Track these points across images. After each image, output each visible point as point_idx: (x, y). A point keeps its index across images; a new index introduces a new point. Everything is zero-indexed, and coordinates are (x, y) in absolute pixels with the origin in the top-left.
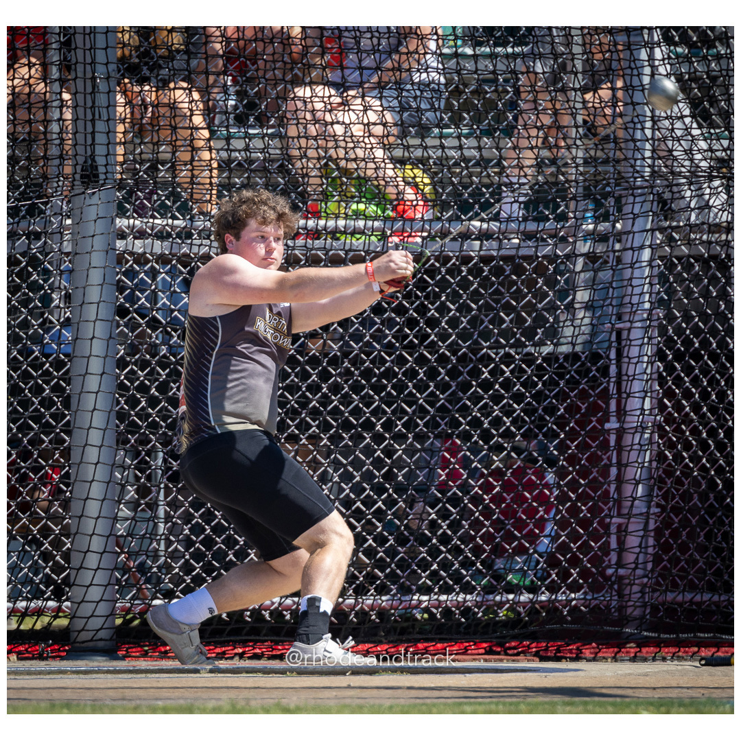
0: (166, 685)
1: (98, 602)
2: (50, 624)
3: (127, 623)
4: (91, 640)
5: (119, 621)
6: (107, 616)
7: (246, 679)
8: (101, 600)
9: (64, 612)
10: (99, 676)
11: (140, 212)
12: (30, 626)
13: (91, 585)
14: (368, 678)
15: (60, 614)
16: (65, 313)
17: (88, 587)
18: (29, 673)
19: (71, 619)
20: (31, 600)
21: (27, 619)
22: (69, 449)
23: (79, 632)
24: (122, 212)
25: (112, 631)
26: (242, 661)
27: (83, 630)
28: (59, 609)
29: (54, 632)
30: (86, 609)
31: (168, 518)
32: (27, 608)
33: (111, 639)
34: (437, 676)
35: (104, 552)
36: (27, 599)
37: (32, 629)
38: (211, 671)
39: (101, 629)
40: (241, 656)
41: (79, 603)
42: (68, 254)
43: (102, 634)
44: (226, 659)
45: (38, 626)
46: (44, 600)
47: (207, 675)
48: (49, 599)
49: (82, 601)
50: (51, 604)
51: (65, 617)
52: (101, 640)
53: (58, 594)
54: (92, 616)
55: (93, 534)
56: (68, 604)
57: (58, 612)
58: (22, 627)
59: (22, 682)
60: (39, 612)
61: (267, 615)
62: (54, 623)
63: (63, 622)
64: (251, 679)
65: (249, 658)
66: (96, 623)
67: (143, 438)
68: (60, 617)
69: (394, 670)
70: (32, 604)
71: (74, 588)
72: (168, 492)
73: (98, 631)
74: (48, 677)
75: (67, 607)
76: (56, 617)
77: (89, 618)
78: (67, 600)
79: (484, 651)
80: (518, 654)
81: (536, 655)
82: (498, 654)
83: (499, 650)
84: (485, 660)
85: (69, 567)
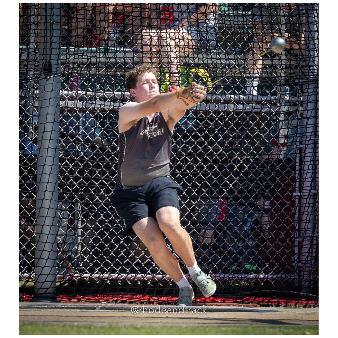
0: (79, 315)
1: (48, 275)
2: (25, 285)
3: (62, 285)
4: (45, 293)
5: (58, 284)
6: (52, 282)
7: (118, 313)
8: (49, 274)
9: (32, 279)
10: (47, 310)
11: (72, 87)
13: (45, 266)
15: (30, 280)
17: (43, 267)
19: (35, 283)
22: (35, 201)
23: (39, 289)
24: (63, 87)
25: (54, 289)
26: (116, 304)
27: (41, 288)
28: (29, 278)
29: (26, 288)
30: (42, 278)
33: (54, 293)
35: (51, 251)
38: (101, 309)
39: (50, 288)
40: (116, 301)
41: (39, 275)
43: (50, 290)
44: (109, 303)
47: (99, 310)
49: (40, 274)
51: (32, 281)
52: (49, 293)
53: (29, 271)
54: (45, 282)
56: (34, 275)
61: (129, 282)
62: (27, 284)
63: (31, 284)
64: (120, 313)
65: (120, 303)
66: (47, 285)
71: (37, 267)
73: (48, 289)
75: (33, 277)
76: (28, 281)
77: (44, 282)
78: (33, 273)
79: (233, 301)
80: (249, 303)
81: (258, 303)
82: (240, 303)
83: (239, 301)
84: (234, 306)
85: (34, 258)
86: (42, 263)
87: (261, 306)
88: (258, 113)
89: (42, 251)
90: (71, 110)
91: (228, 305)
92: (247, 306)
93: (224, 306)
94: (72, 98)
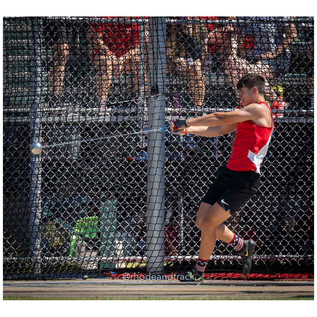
0: (184, 290)
1: (157, 257)
2: (138, 266)
3: (168, 265)
4: (155, 272)
5: (165, 265)
6: (161, 262)
7: (215, 288)
8: (158, 256)
9: (144, 261)
10: (157, 286)
11: (174, 106)
12: (131, 266)
13: (154, 250)
15: (143, 262)
16: (145, 144)
17: (153, 251)
18: (130, 285)
19: (147, 263)
20: (131, 256)
21: (129, 264)
22: (146, 197)
23: (150, 268)
24: (167, 106)
25: (163, 268)
26: (213, 281)
27: (151, 268)
28: (142, 260)
29: (140, 268)
30: (153, 260)
31: (184, 224)
32: (129, 259)
33: (162, 271)
35: (159, 237)
36: (129, 255)
37: (131, 268)
38: (201, 284)
39: (158, 267)
40: (213, 278)
41: (150, 257)
42: (146, 121)
43: (159, 269)
44: (207, 279)
45: (134, 267)
46: (136, 256)
47: (199, 286)
48: (138, 255)
49: (151, 257)
50: (139, 257)
51: (145, 263)
52: (158, 272)
53: (142, 254)
54: (155, 262)
55: (154, 230)
56: (146, 258)
57: (142, 261)
58: (128, 267)
59: (128, 288)
60: (134, 261)
61: (223, 262)
62: (140, 265)
63: (144, 265)
65: (216, 279)
66: (156, 265)
67: (175, 193)
68: (143, 263)
69: (273, 285)
70: (131, 258)
71: (147, 251)
73: (157, 268)
74: (138, 286)
75: (145, 259)
76: (141, 263)
77: (154, 263)
78: (145, 256)
85: (146, 244)
86: (152, 247)
89: (152, 237)
94: (175, 114)
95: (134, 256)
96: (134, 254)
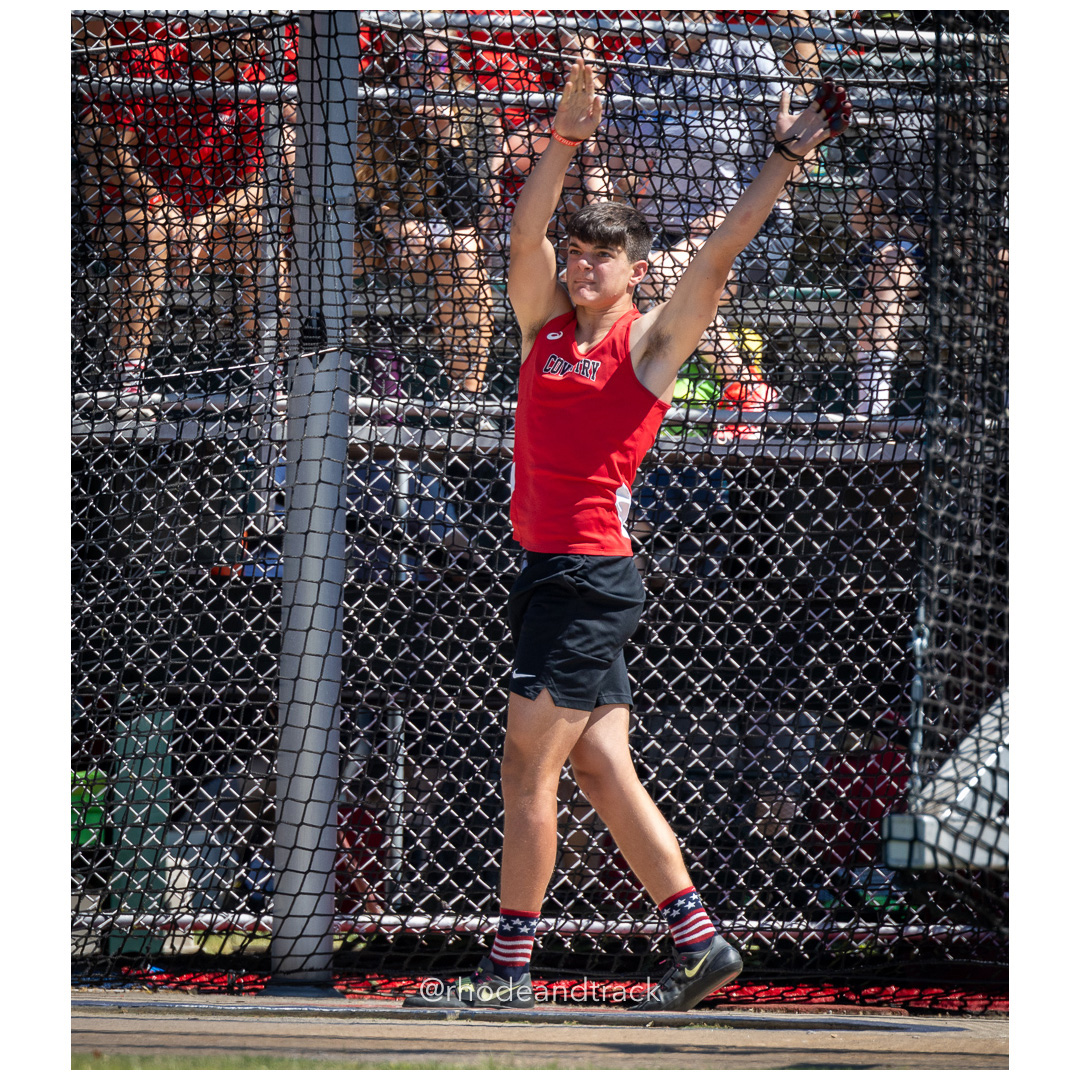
0: (400, 1035)
1: (309, 917)
2: (243, 947)
3: (347, 946)
4: (300, 970)
5: (337, 945)
6: (322, 936)
7: (510, 1030)
8: (313, 914)
9: (263, 929)
10: (309, 1019)
12: (216, 949)
13: (299, 893)
14: (674, 1032)
15: (258, 933)
16: (277, 523)
17: (296, 896)
18: (215, 1012)
19: (272, 940)
20: (218, 912)
21: (212, 938)
22: (275, 709)
23: (284, 958)
25: (328, 957)
27: (289, 955)
28: (256, 926)
29: (249, 957)
30: (293, 927)
32: (212, 924)
33: (326, 968)
34: (770, 1032)
36: (212, 910)
37: (219, 954)
38: (461, 1017)
39: (314, 954)
41: (284, 918)
43: (316, 962)
45: (228, 950)
46: (236, 912)
47: (456, 1022)
48: (243, 911)
49: (288, 915)
50: (247, 919)
51: (265, 937)
52: (312, 970)
53: (256, 906)
54: (301, 936)
55: (302, 823)
56: (268, 918)
57: (254, 930)
58: (205, 949)
60: (228, 930)
62: (251, 945)
63: (262, 944)
64: (516, 1030)
66: (306, 946)
67: (376, 695)
68: (258, 937)
69: (711, 1023)
70: (220, 918)
71: (276, 896)
72: (409, 769)
73: (308, 956)
74: (240, 1018)
75: (267, 923)
76: (252, 937)
77: (297, 938)
78: (268, 913)
79: (833, 999)
80: (880, 1004)
81: (905, 1006)
82: (852, 1003)
83: (853, 997)
84: (835, 1011)
85: (273, 871)
86: (292, 883)
87: (914, 1012)
88: (910, 466)
89: (292, 849)
90: (382, 453)
91: (821, 1010)
92: (873, 1013)
93: (807, 1011)
94: (382, 419)
95: (228, 912)
96: (229, 905)
